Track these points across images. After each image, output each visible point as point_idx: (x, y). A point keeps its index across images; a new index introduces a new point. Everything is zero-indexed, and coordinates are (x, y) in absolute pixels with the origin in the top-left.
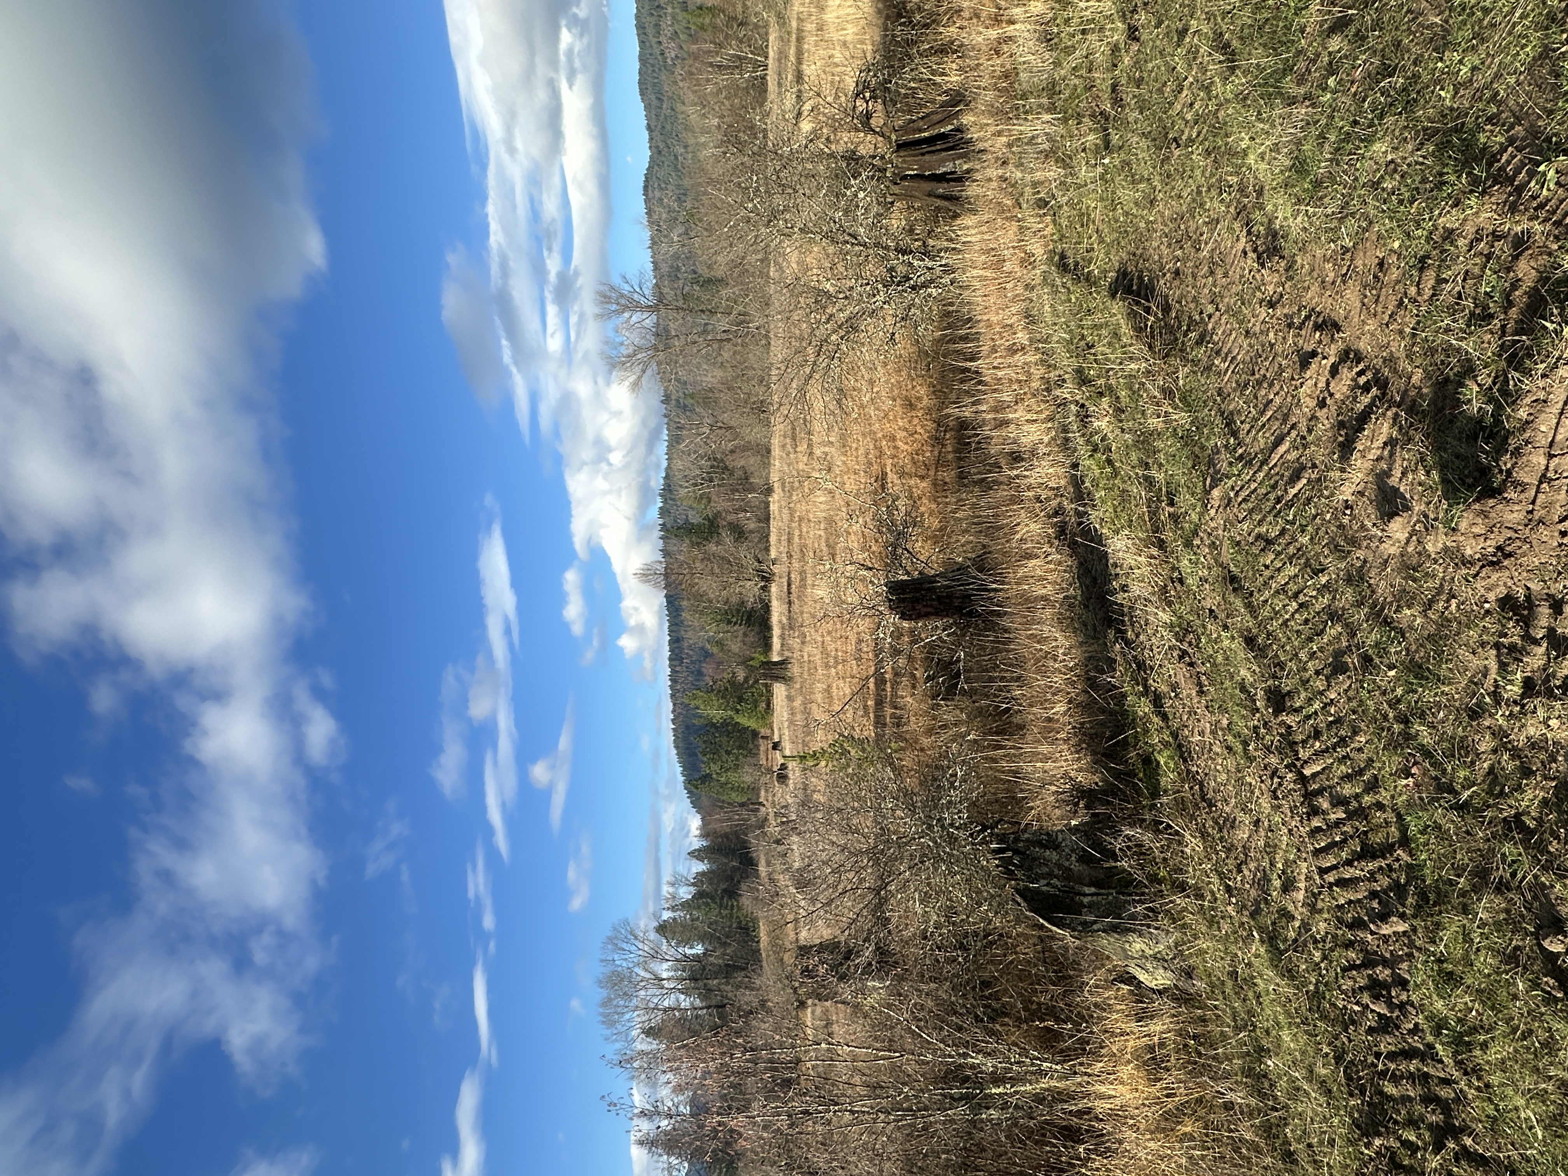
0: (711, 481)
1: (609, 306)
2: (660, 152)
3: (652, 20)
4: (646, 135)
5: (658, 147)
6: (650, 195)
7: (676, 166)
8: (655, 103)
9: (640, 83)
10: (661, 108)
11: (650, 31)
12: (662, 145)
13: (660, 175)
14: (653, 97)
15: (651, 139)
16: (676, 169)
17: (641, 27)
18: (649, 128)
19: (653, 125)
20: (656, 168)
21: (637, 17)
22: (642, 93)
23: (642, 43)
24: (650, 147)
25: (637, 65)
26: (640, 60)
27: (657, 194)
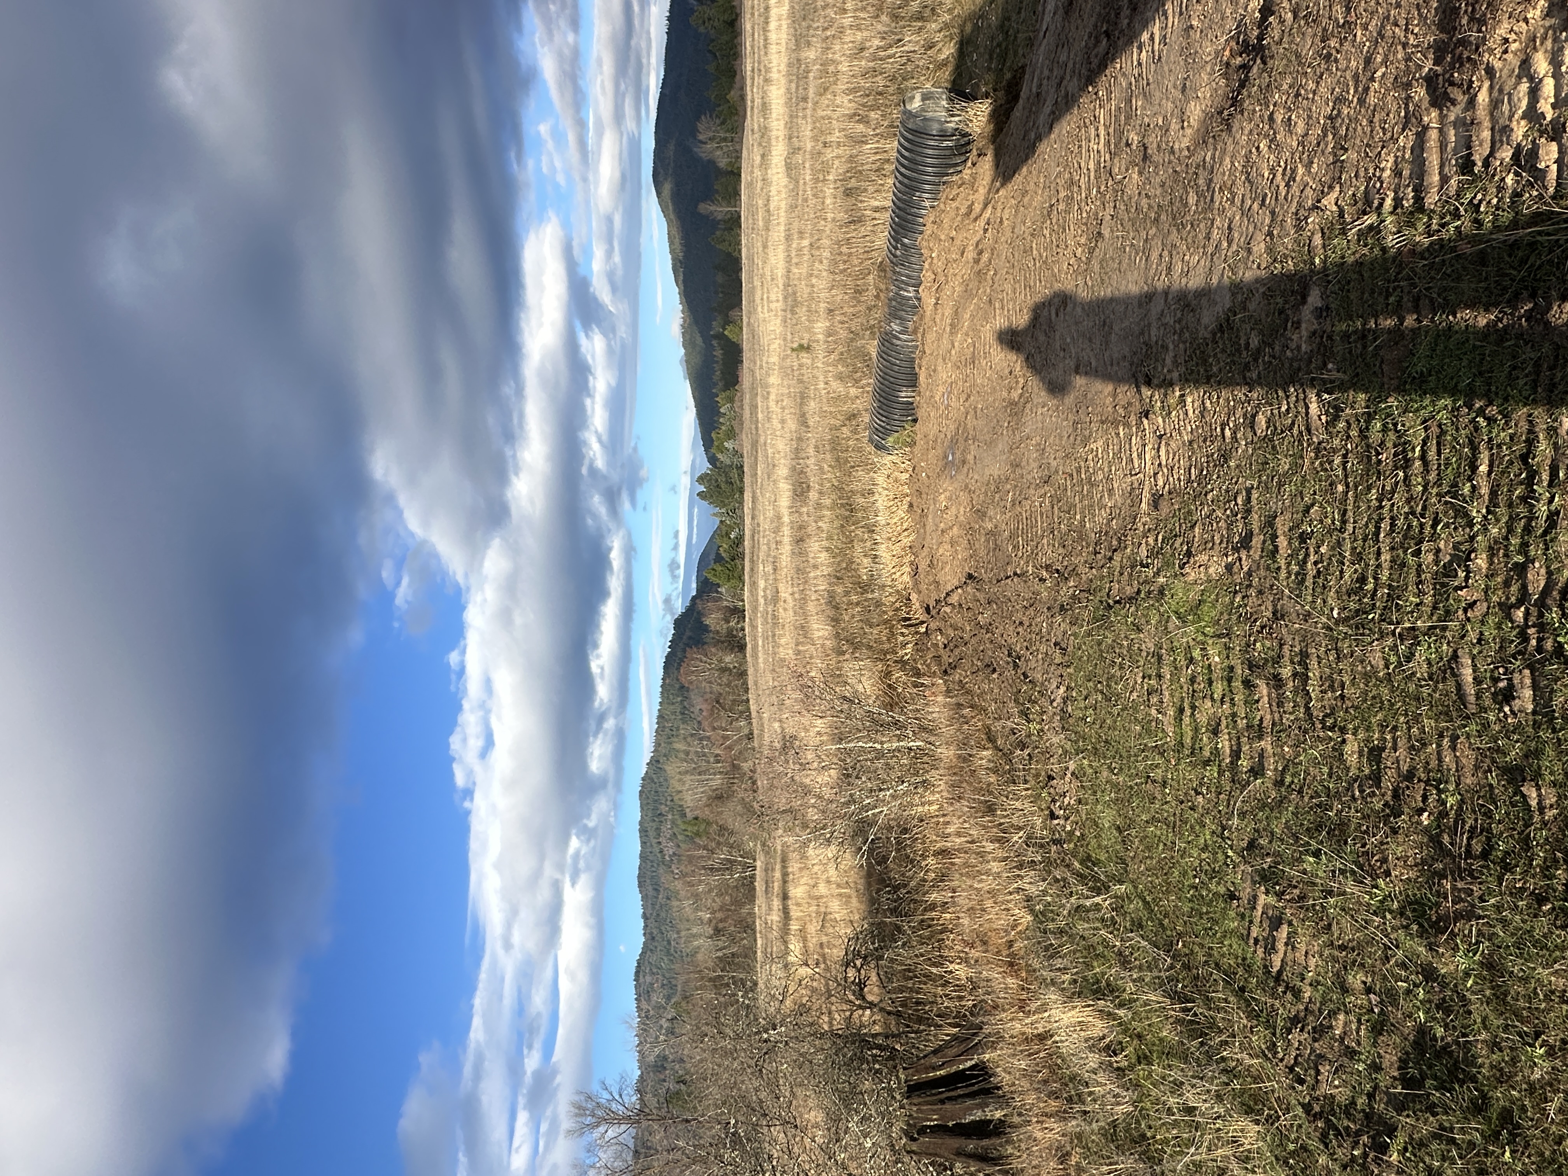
1: (583, 1119)
2: (653, 938)
3: (654, 825)
4: (641, 923)
5: (651, 933)
6: (641, 980)
7: (668, 950)
8: (651, 893)
9: (639, 877)
10: (657, 898)
11: (652, 834)
12: (655, 932)
13: (653, 959)
14: (650, 888)
15: (646, 926)
16: (668, 953)
17: (643, 832)
18: (645, 917)
21: (641, 823)
22: (640, 885)
23: (643, 844)
24: (645, 934)
25: (637, 862)
26: (641, 857)
27: (648, 979)
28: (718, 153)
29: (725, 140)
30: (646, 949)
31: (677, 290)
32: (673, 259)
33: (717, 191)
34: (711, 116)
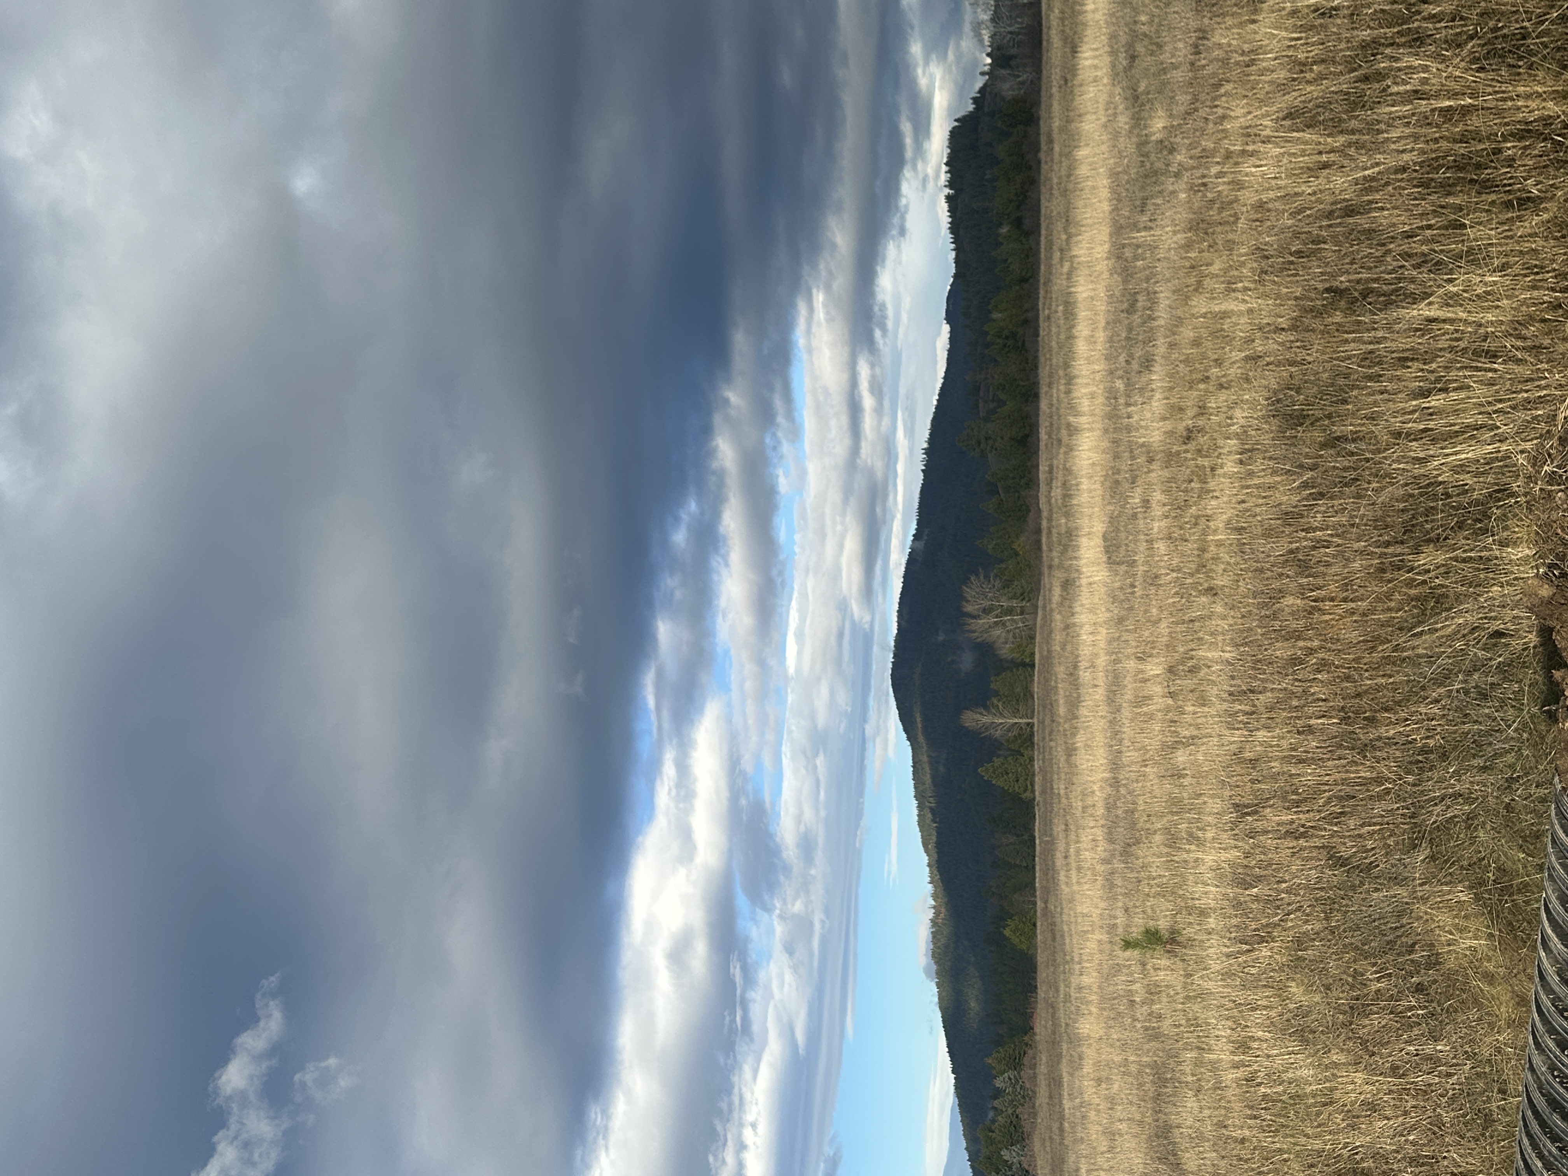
28: (997, 632)
29: (1010, 611)
31: (925, 859)
32: (920, 807)
33: (996, 694)
34: (987, 577)
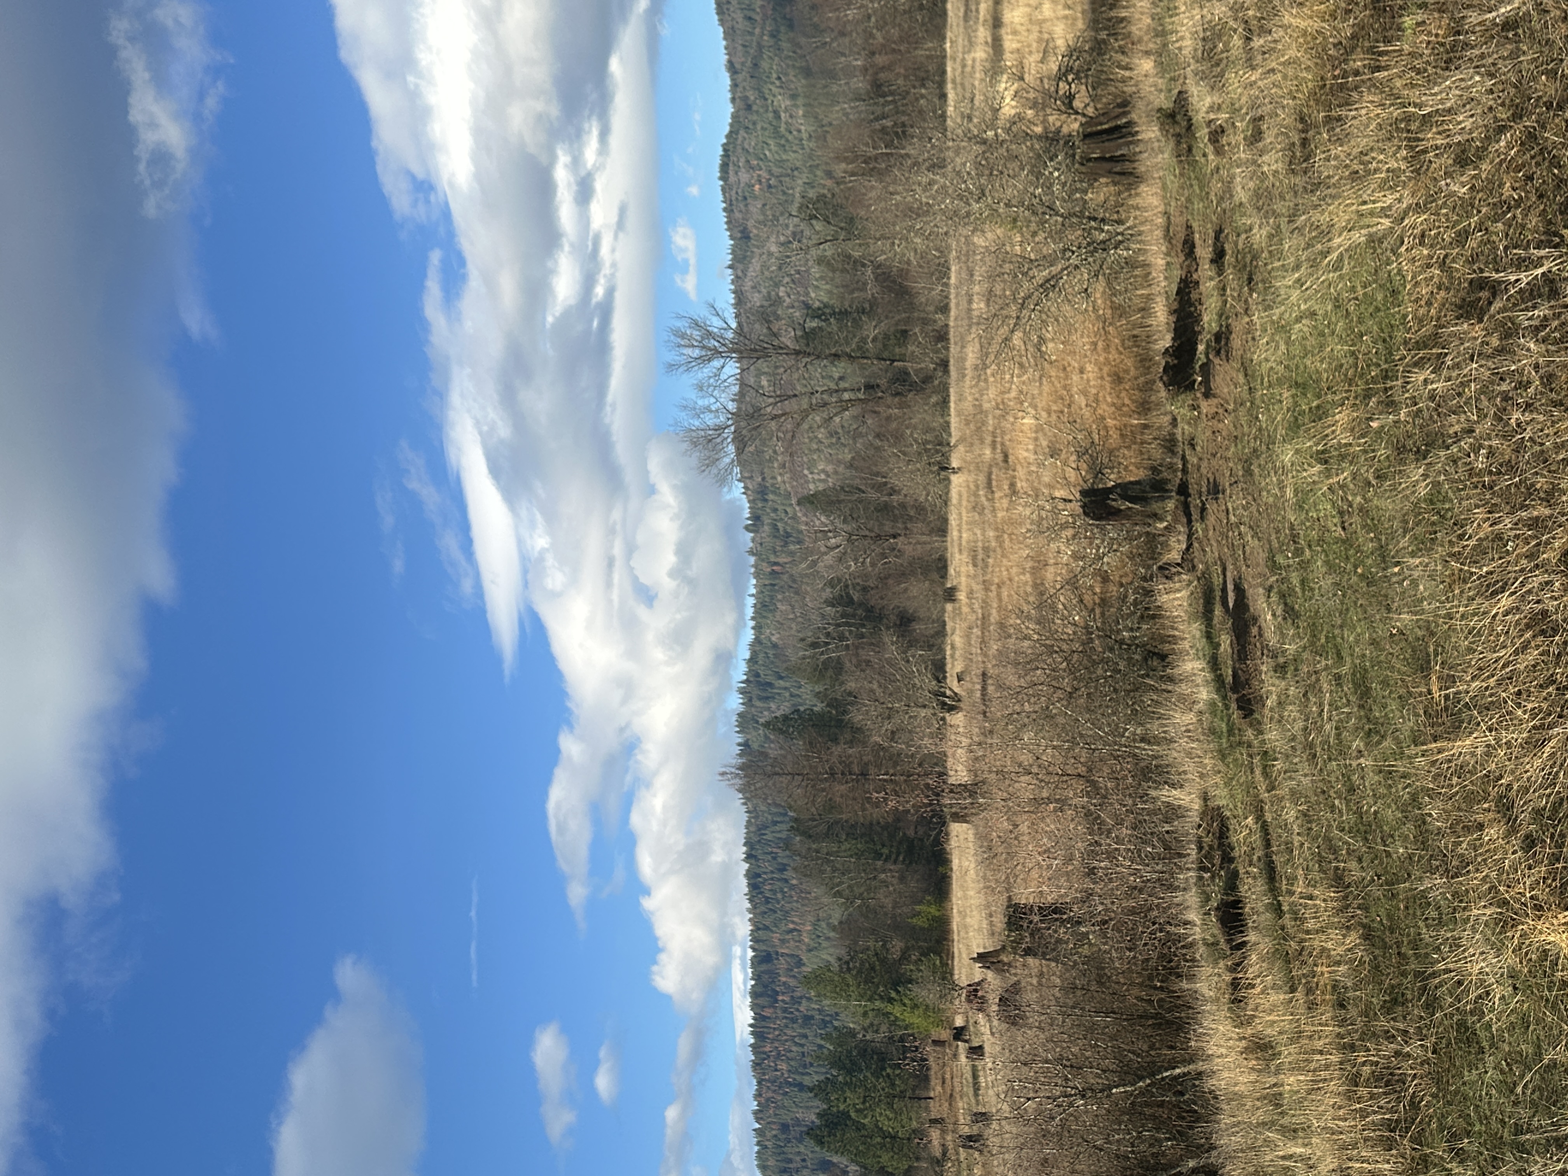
0: (842, 638)
2: (749, 107)
4: (726, 80)
5: (745, 99)
6: (732, 178)
7: (776, 129)
8: (742, 24)
10: (751, 34)
12: (752, 96)
13: (751, 143)
14: (739, 16)
15: (735, 86)
16: (777, 134)
18: (732, 67)
19: (737, 61)
20: (742, 132)
24: (733, 100)
27: (744, 177)
30: (737, 125)
